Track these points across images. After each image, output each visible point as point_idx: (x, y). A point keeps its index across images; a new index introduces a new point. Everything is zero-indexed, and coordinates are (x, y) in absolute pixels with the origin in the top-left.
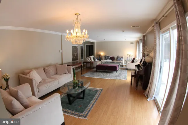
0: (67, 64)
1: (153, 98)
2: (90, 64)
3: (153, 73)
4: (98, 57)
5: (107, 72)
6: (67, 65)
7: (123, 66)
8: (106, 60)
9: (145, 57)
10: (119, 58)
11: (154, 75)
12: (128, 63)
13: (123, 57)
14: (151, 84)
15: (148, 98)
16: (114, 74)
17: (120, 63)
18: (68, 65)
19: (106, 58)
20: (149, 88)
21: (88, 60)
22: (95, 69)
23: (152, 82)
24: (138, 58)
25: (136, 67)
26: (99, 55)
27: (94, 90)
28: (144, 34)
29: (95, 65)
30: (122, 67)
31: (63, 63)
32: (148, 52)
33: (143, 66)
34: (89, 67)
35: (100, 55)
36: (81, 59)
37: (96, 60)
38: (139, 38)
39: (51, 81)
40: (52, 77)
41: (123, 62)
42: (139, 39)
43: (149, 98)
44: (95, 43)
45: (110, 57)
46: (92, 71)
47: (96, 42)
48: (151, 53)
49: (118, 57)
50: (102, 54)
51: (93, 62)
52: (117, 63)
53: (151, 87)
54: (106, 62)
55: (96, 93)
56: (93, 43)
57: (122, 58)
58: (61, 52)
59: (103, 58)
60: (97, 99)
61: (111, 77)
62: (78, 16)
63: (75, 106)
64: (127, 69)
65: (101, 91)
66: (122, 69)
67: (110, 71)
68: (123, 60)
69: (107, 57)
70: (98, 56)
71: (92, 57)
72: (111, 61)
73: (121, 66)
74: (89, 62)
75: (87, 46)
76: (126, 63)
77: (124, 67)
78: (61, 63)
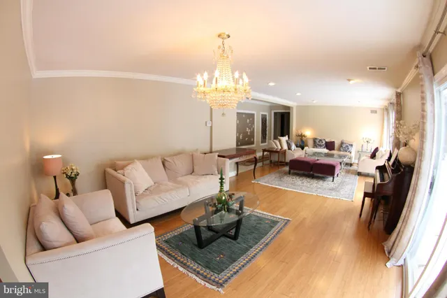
0: (218, 154)
1: (401, 262)
2: (277, 154)
3: (414, 196)
4: (299, 140)
5: (313, 177)
6: (219, 156)
7: (351, 165)
8: (317, 147)
9: (399, 149)
10: (344, 146)
11: (414, 202)
12: (362, 158)
13: (354, 144)
14: (404, 224)
15: (389, 259)
16: (328, 183)
17: (345, 156)
18: (221, 154)
19: (316, 143)
20: (398, 235)
21: (276, 145)
22: (287, 168)
23: (406, 218)
24: (386, 148)
25: (378, 170)
26: (302, 136)
27: (268, 219)
28: (399, 91)
29: (288, 159)
30: (349, 168)
31: (213, 150)
32: (406, 136)
33: (392, 170)
34: (275, 162)
35: (304, 136)
36: (262, 142)
37: (293, 147)
38: (389, 100)
39: (171, 190)
40: (180, 179)
41: (353, 154)
42: (388, 102)
43: (391, 259)
44: (292, 108)
45: (324, 142)
46: (280, 172)
47: (297, 106)
48: (413, 138)
49: (342, 143)
50: (308, 133)
51: (285, 150)
52: (340, 157)
53: (403, 232)
54: (315, 154)
55: (272, 227)
56: (289, 108)
57: (352, 145)
58: (209, 125)
59: (310, 143)
60: (267, 244)
61: (319, 190)
62: (225, 41)
63: (210, 253)
64: (359, 174)
65: (286, 223)
66: (348, 172)
67: (320, 175)
68: (353, 150)
69: (317, 141)
70: (299, 138)
71: (284, 139)
72: (326, 151)
73: (347, 164)
74: (277, 152)
75: (275, 114)
76: (359, 159)
77: (354, 167)
78: (208, 149)
